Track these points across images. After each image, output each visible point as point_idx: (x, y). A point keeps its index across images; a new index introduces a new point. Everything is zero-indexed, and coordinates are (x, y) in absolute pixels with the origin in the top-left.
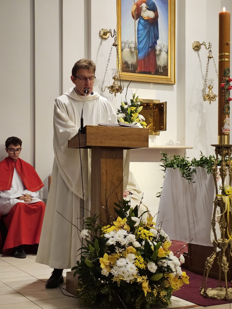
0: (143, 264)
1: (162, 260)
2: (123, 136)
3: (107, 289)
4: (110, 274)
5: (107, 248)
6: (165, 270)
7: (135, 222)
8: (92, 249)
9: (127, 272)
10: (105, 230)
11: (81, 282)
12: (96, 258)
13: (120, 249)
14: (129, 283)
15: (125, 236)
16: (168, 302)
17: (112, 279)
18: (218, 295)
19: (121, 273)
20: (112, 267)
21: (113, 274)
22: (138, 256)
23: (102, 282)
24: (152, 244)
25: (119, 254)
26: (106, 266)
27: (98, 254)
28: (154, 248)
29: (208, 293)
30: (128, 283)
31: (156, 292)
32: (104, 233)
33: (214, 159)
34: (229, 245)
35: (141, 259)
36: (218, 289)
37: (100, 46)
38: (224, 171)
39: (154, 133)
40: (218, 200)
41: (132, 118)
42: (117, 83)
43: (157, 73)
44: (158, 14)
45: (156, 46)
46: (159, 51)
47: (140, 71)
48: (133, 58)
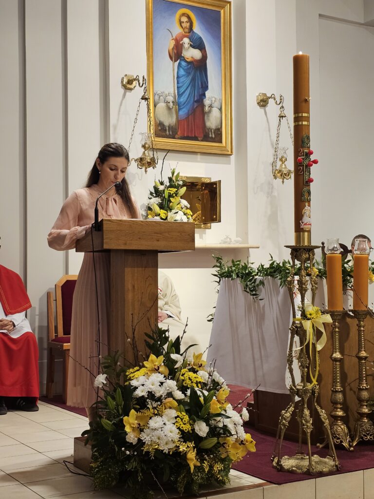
0: (188, 424)
1: (216, 418)
2: (157, 233)
3: (134, 463)
4: (139, 440)
5: (135, 401)
6: (219, 433)
7: (176, 362)
8: (112, 403)
9: (165, 438)
10: (132, 375)
11: (96, 453)
12: (118, 417)
13: (154, 402)
14: (167, 453)
15: (162, 383)
16: (225, 479)
17: (142, 449)
18: (298, 467)
19: (155, 439)
20: (142, 430)
21: (144, 441)
22: (181, 413)
23: (128, 453)
24: (201, 394)
25: (152, 411)
26: (133, 429)
27: (121, 411)
28: (204, 400)
29: (283, 464)
30: (165, 453)
31: (208, 466)
32: (130, 379)
33: (289, 265)
34: (313, 392)
35: (185, 417)
36: (298, 457)
37: (123, 100)
38: (304, 284)
39: (203, 226)
40: (296, 327)
41: (171, 204)
42: (148, 153)
43: (206, 138)
44: (206, 54)
45: (204, 100)
46: (209, 107)
47: (181, 137)
48: (172, 117)
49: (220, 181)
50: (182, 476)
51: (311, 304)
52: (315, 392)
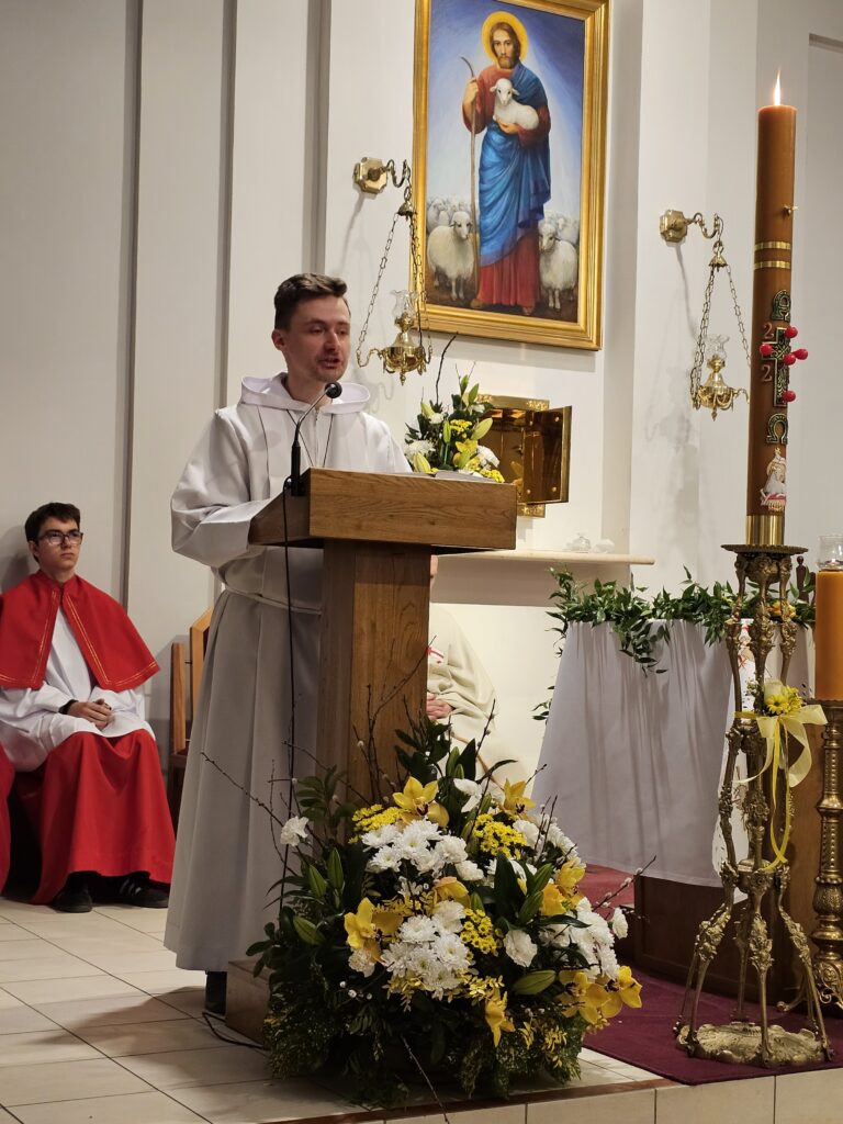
0: (490, 937)
1: (552, 926)
2: (432, 507)
3: (366, 1018)
4: (379, 968)
5: (372, 880)
6: (561, 960)
7: (465, 798)
8: (319, 883)
9: (437, 964)
10: (365, 822)
11: (278, 995)
12: (331, 913)
13: (414, 884)
14: (441, 998)
15: (433, 844)
16: (569, 1066)
17: (384, 987)
18: (734, 1049)
19: (414, 966)
20: (384, 946)
21: (389, 970)
22: (475, 912)
23: (353, 993)
24: (522, 872)
25: (409, 903)
26: (366, 942)
27: (338, 901)
28: (528, 884)
29: (702, 1042)
30: (437, 999)
31: (532, 1034)
32: (362, 832)
33: (729, 594)
34: (776, 881)
35: (483, 920)
36: (736, 1027)
37: (355, 215)
38: (765, 634)
39: (526, 509)
40: (743, 731)
41: (457, 456)
42: (410, 339)
43: (541, 310)
44: (549, 118)
45: (540, 222)
46: (551, 239)
47: (484, 304)
48: (465, 258)
49: (570, 408)
50: (472, 1054)
51: (778, 681)
52: (780, 880)
